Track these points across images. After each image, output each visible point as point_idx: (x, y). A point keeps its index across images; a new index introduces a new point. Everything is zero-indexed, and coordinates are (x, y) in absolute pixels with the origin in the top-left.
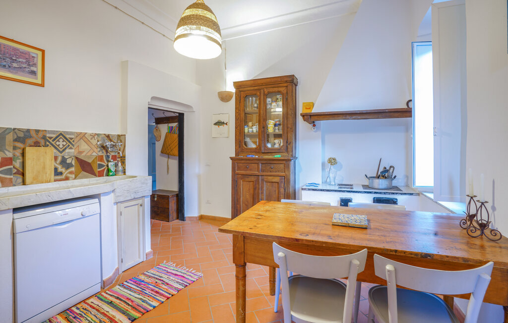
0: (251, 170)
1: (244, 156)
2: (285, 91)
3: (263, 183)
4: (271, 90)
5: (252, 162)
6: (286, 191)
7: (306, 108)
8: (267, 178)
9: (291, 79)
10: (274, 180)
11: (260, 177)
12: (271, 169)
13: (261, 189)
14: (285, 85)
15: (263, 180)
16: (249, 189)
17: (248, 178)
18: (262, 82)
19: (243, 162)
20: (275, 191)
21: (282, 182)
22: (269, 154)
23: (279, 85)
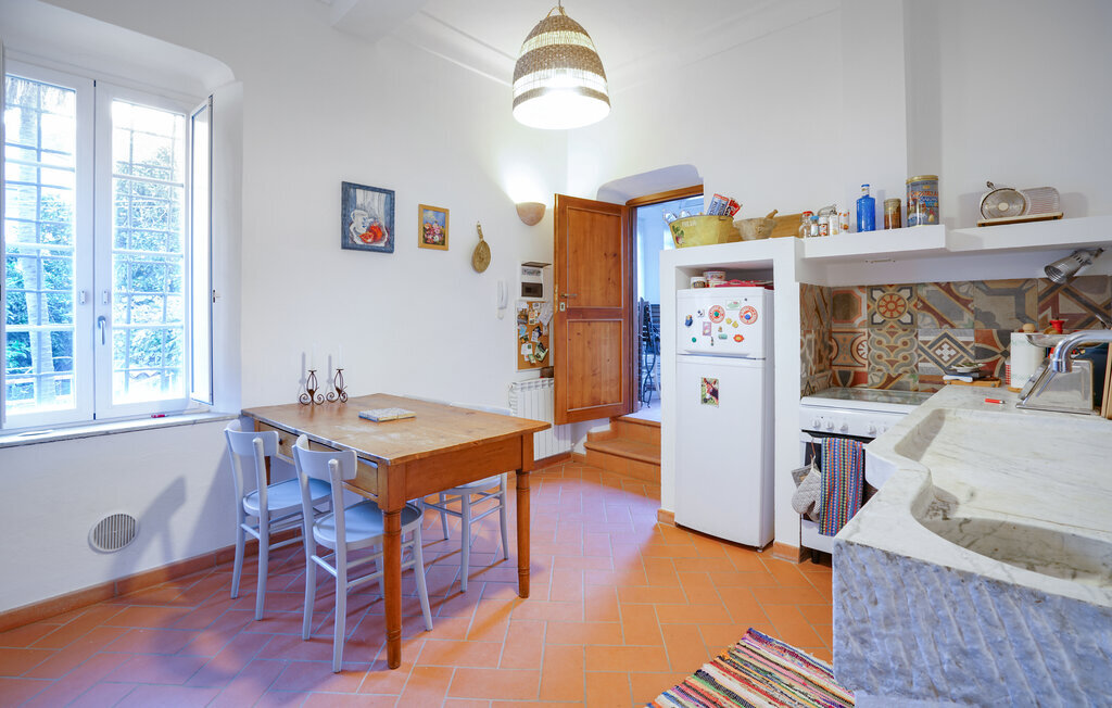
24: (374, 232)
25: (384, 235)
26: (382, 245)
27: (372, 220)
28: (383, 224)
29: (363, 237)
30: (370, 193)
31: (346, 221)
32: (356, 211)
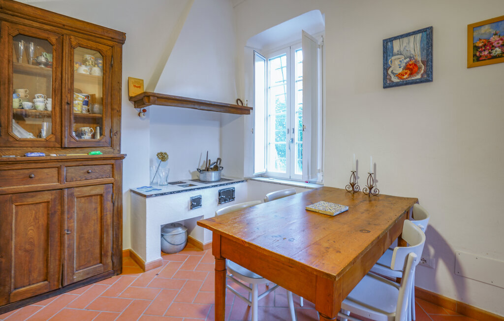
0: (40, 181)
1: (16, 156)
2: (109, 53)
3: (71, 201)
4: (84, 42)
5: (45, 165)
6: (116, 204)
7: (135, 86)
8: (79, 191)
9: (121, 38)
10: (93, 192)
11: (66, 191)
12: (87, 175)
13: (68, 211)
14: (110, 43)
15: (71, 195)
16: (36, 218)
17: (32, 197)
18: (64, 22)
19: (19, 166)
20: (96, 209)
21: (108, 193)
22: (78, 150)
23: (98, 40)
24: (411, 68)
25: (420, 68)
26: (419, 77)
27: (408, 60)
28: (419, 59)
29: (400, 76)
30: (405, 40)
31: (386, 67)
32: (393, 58)
